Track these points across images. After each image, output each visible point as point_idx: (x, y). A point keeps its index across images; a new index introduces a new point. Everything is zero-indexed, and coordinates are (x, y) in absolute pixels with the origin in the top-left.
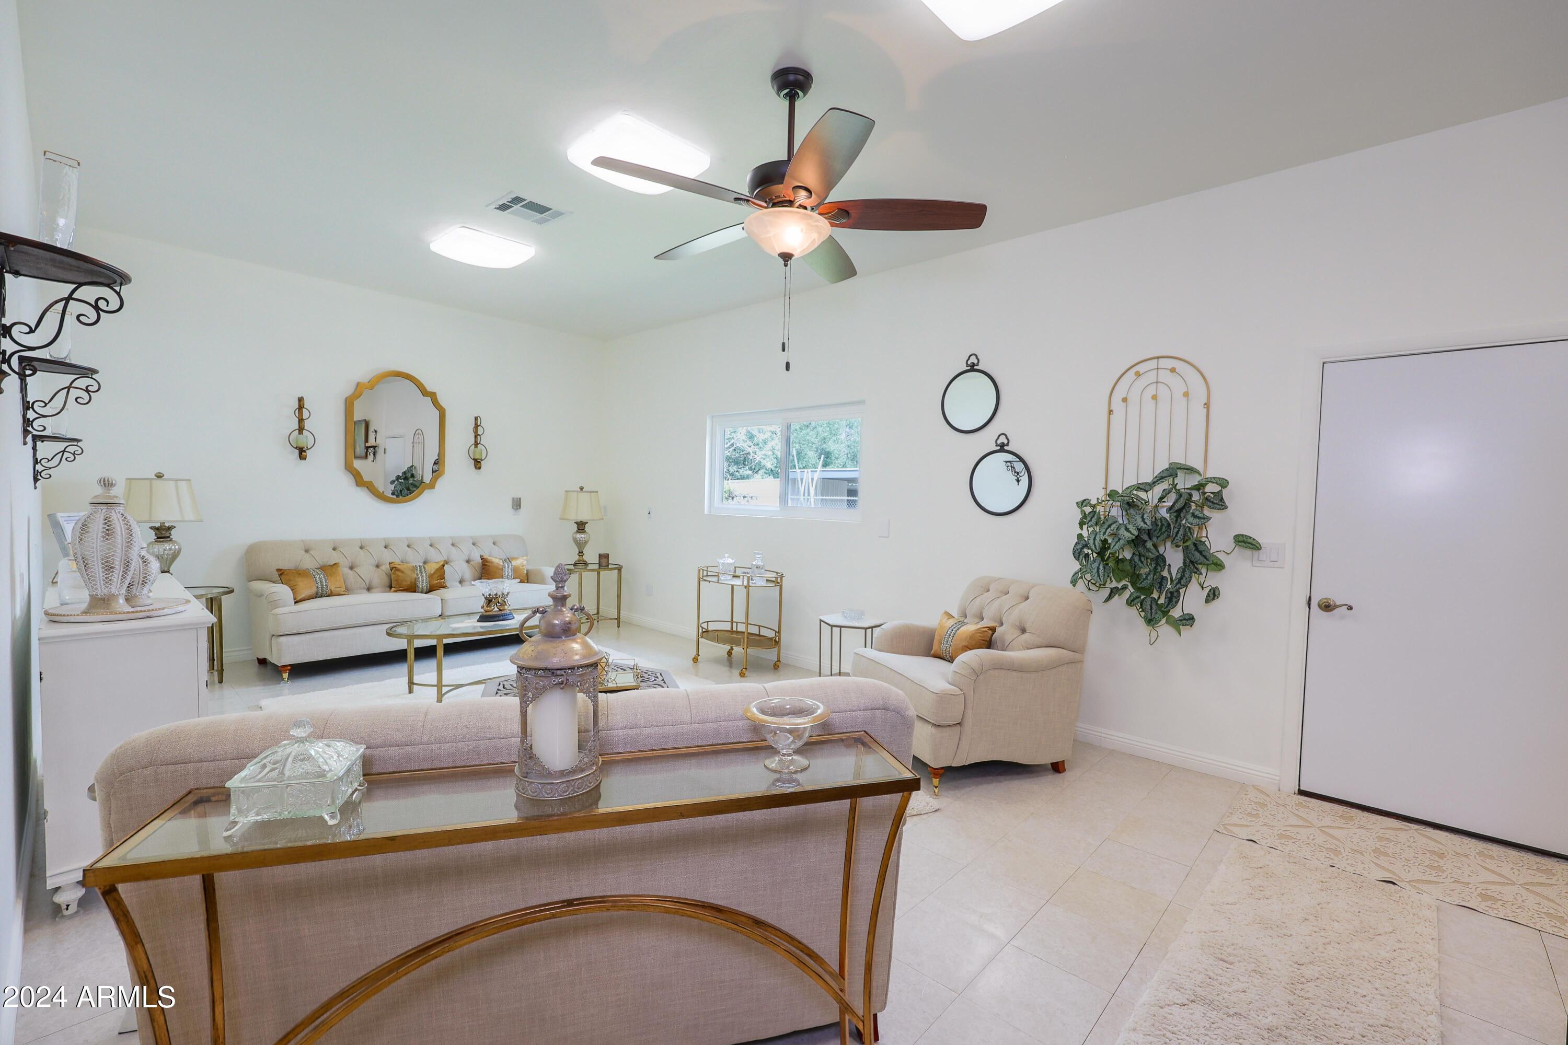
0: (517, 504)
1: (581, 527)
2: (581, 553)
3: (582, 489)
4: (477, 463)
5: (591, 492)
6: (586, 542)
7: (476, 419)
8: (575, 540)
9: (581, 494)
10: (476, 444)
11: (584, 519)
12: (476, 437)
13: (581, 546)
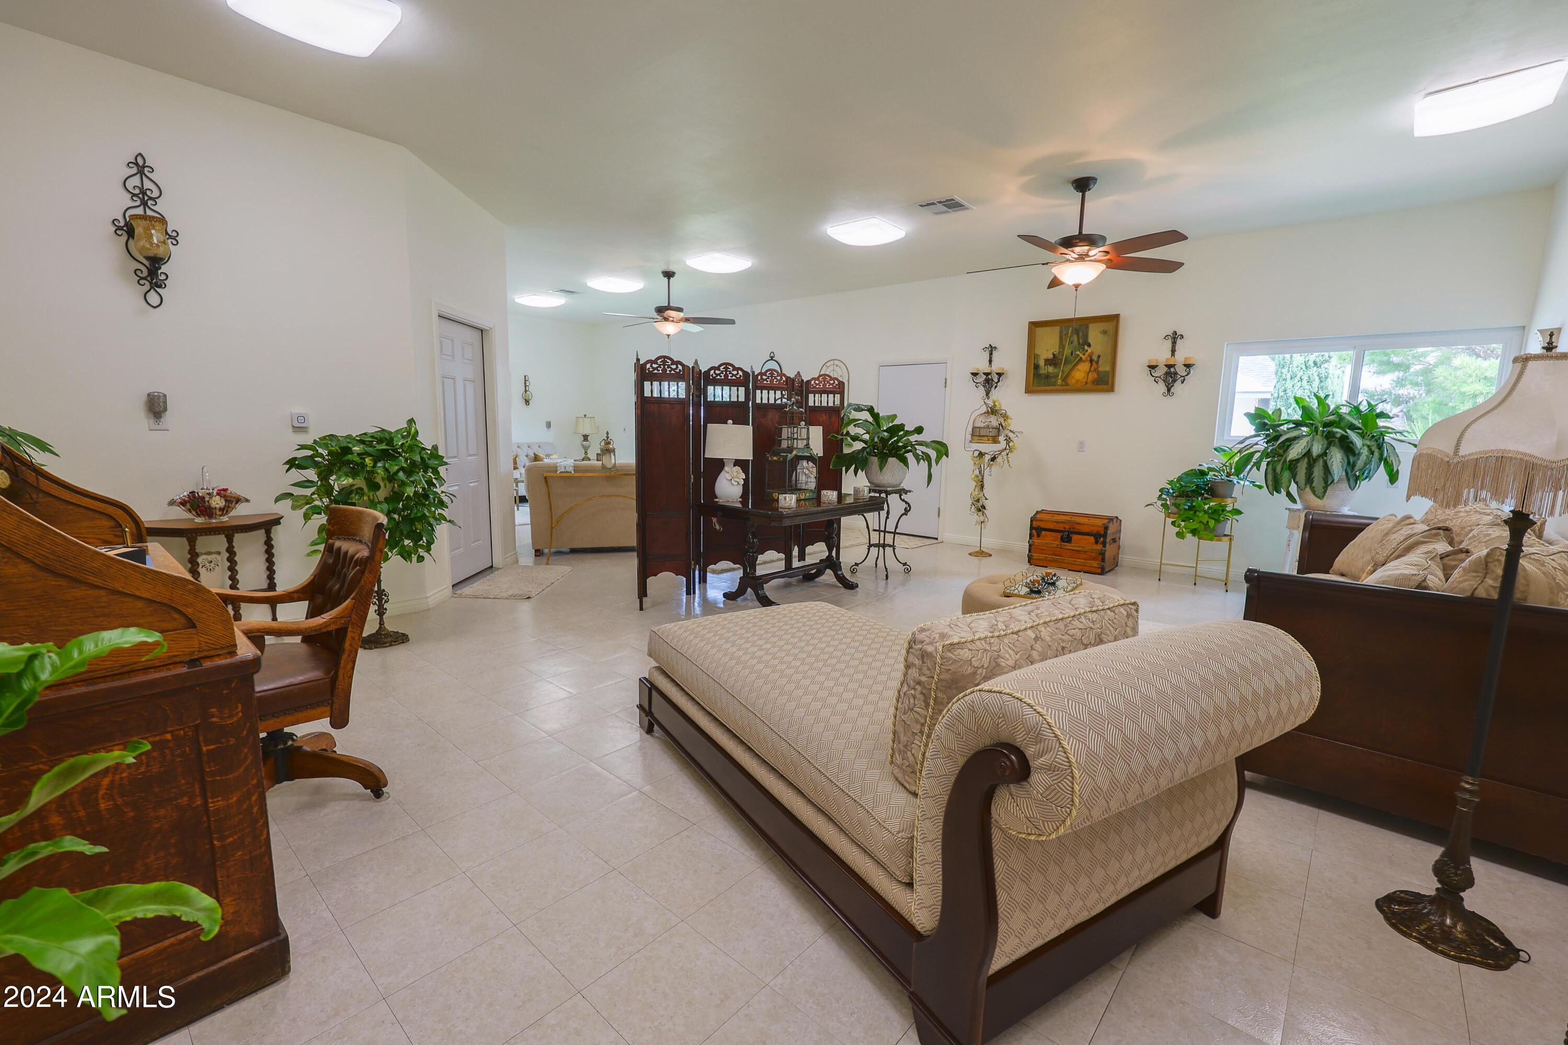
0: (549, 425)
1: (586, 438)
2: (586, 453)
3: (585, 416)
4: (527, 402)
5: (591, 418)
6: (589, 447)
7: (525, 377)
8: (583, 446)
9: (585, 419)
10: (526, 391)
11: (587, 433)
12: (525, 387)
13: (586, 449)
